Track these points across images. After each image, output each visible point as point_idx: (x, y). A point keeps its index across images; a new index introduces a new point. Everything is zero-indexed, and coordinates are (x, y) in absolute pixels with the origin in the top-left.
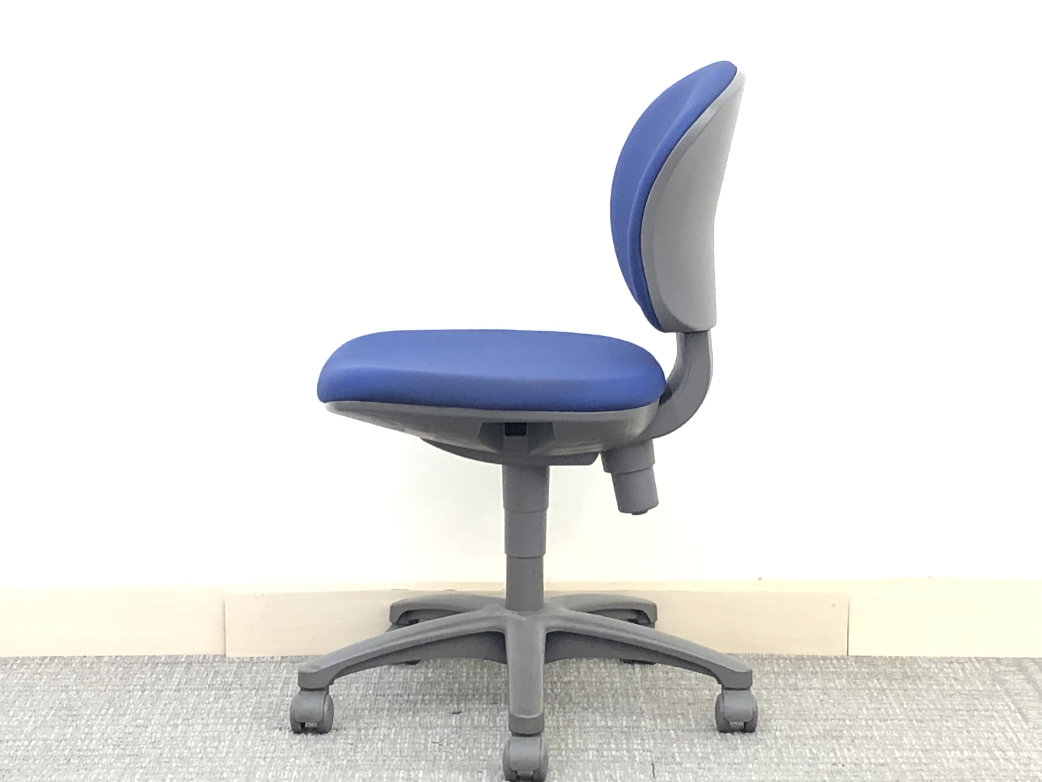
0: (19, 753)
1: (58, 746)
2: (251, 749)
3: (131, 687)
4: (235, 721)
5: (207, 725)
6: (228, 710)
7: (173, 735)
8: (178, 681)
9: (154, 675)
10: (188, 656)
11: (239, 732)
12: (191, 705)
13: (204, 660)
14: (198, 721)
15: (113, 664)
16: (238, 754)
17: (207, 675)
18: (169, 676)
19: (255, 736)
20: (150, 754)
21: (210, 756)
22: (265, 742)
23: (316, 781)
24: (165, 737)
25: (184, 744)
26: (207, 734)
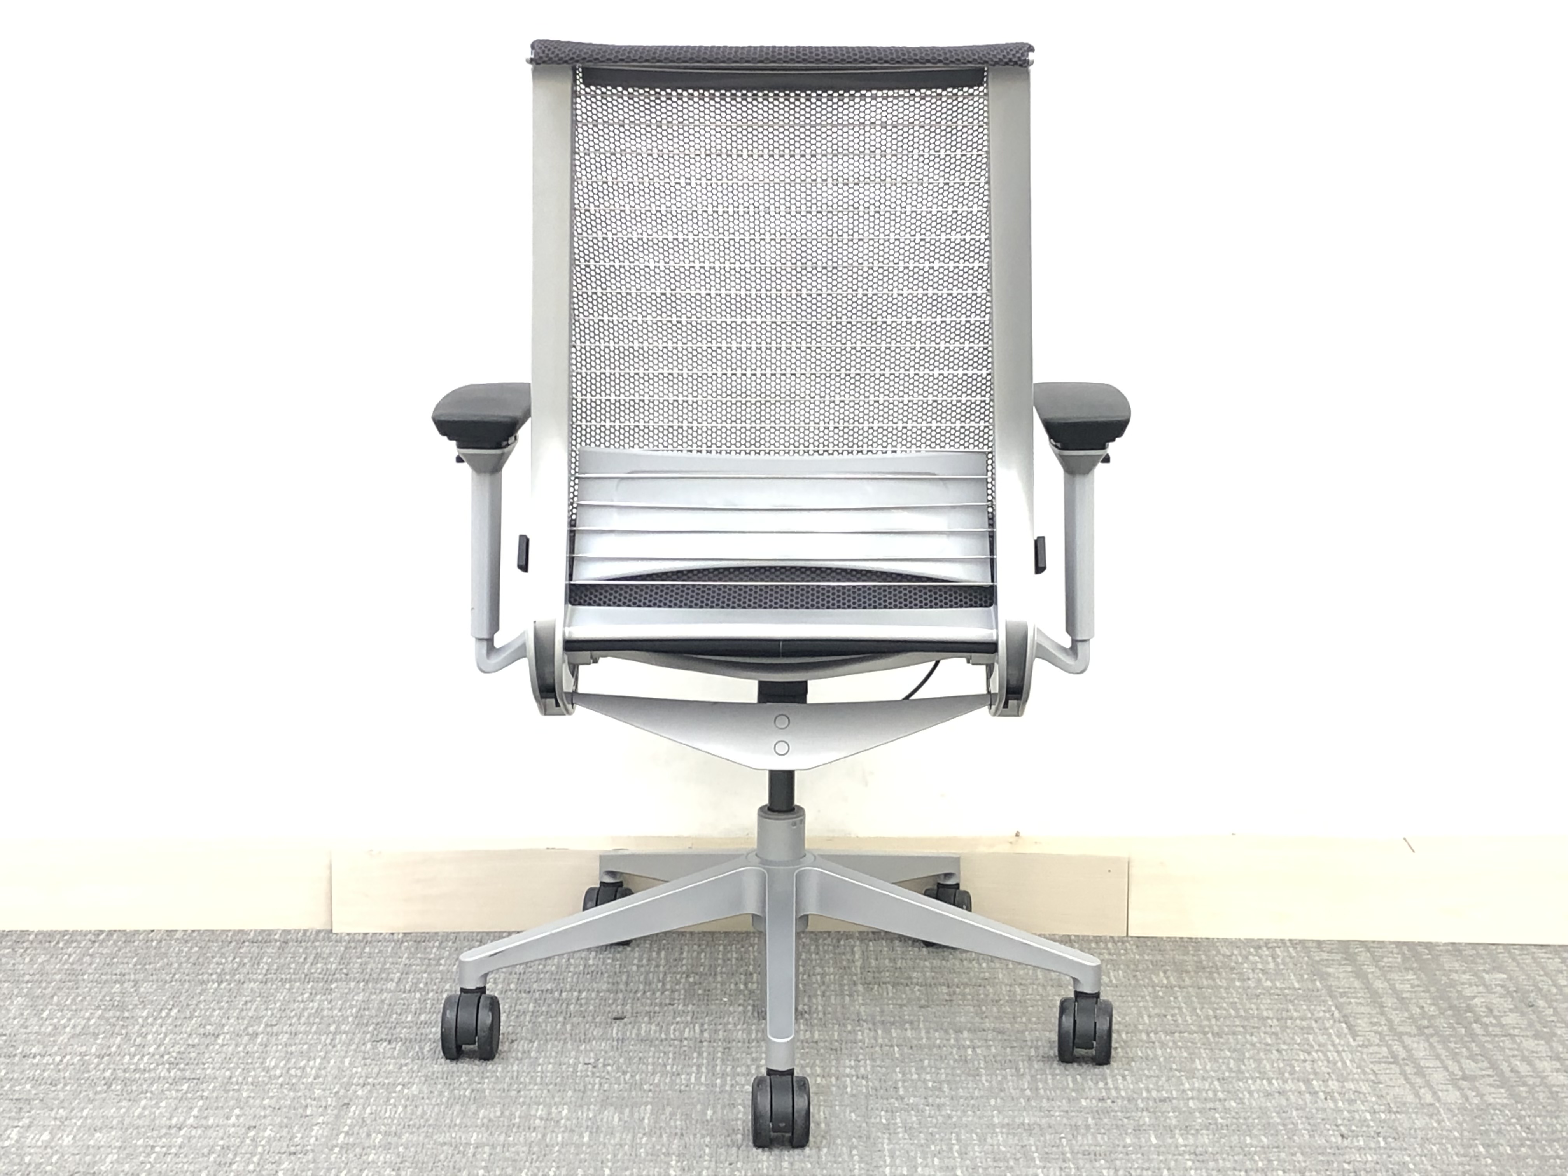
0: (46, 1074)
1: (98, 1065)
2: (348, 1072)
3: (205, 977)
4: (332, 1028)
5: (296, 1034)
6: (325, 1013)
7: (249, 1049)
8: (266, 967)
9: (237, 960)
10: (284, 931)
11: (334, 1046)
12: (278, 1005)
13: (304, 938)
14: (285, 1028)
15: (187, 942)
16: (330, 1079)
17: (305, 959)
18: (256, 961)
19: (355, 1050)
20: (215, 1078)
21: (294, 1081)
22: (368, 1061)
23: (427, 1120)
24: (238, 1053)
25: (262, 1063)
26: (293, 1048)
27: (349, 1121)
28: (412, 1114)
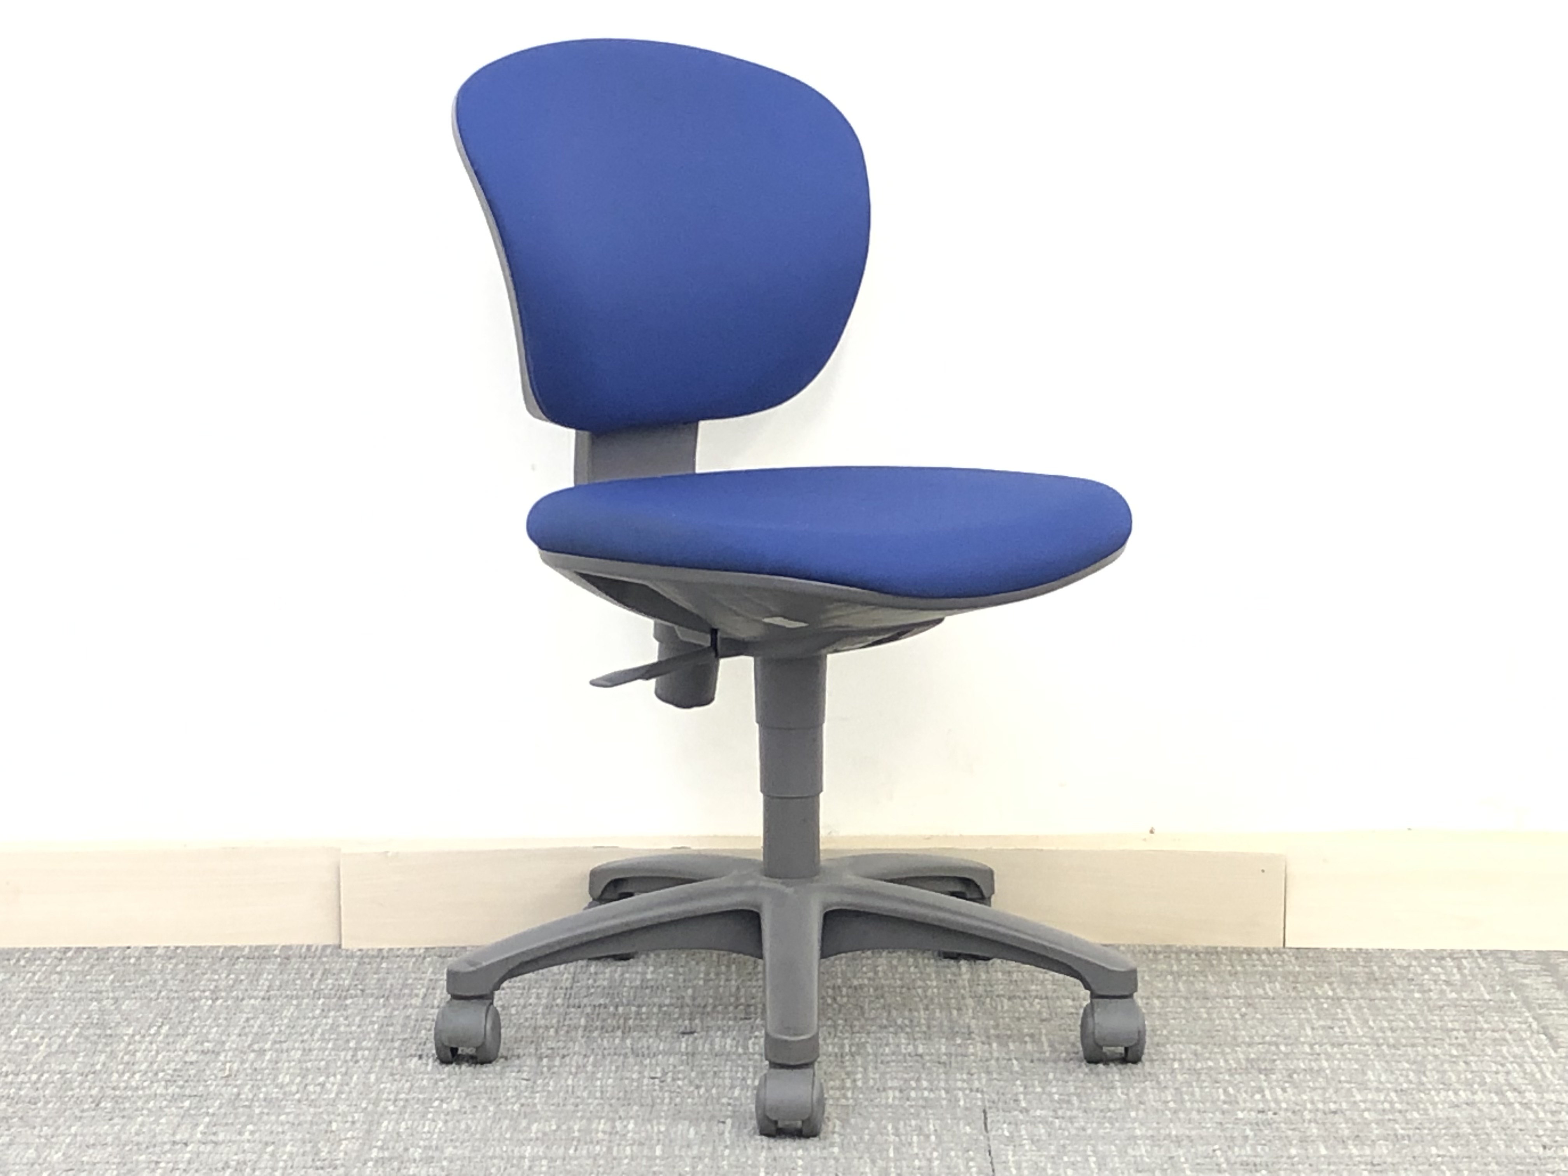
0: (22, 1093)
1: (83, 1082)
2: (375, 1088)
3: (197, 994)
4: (352, 1044)
5: (310, 1050)
6: (342, 1029)
7: (256, 1065)
8: (267, 983)
9: (232, 976)
10: (284, 947)
11: (357, 1062)
12: (286, 1021)
13: (308, 953)
14: (297, 1045)
15: (170, 958)
16: (354, 1094)
17: (312, 975)
18: (255, 977)
19: (382, 1067)
20: (221, 1094)
21: (313, 1097)
22: (397, 1077)
23: (473, 1135)
24: (245, 1069)
25: (274, 1080)
26: (309, 1065)
27: (382, 1137)
28: (455, 1128)
